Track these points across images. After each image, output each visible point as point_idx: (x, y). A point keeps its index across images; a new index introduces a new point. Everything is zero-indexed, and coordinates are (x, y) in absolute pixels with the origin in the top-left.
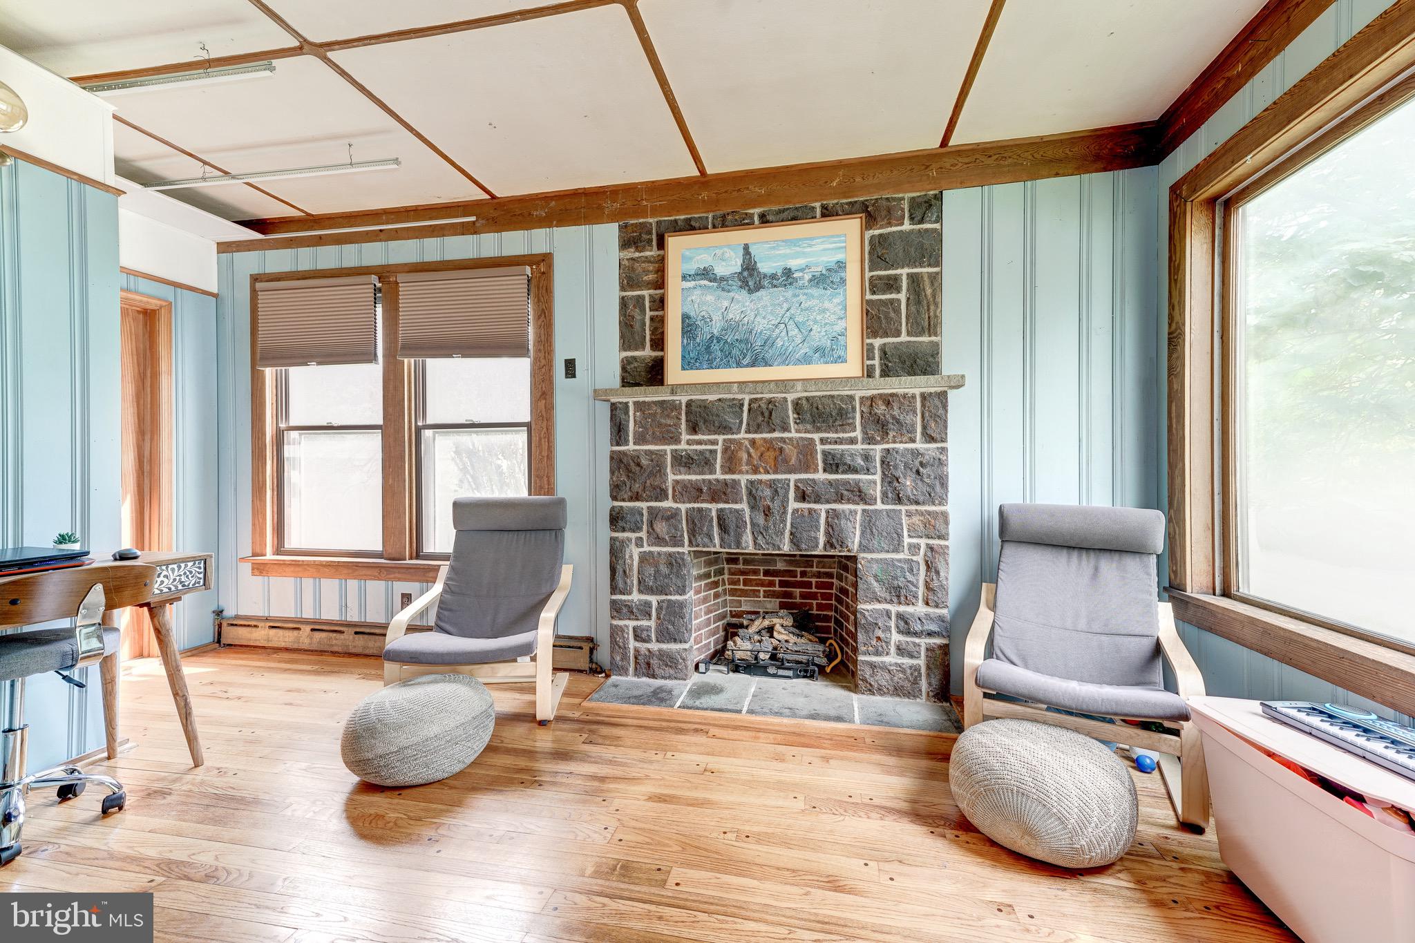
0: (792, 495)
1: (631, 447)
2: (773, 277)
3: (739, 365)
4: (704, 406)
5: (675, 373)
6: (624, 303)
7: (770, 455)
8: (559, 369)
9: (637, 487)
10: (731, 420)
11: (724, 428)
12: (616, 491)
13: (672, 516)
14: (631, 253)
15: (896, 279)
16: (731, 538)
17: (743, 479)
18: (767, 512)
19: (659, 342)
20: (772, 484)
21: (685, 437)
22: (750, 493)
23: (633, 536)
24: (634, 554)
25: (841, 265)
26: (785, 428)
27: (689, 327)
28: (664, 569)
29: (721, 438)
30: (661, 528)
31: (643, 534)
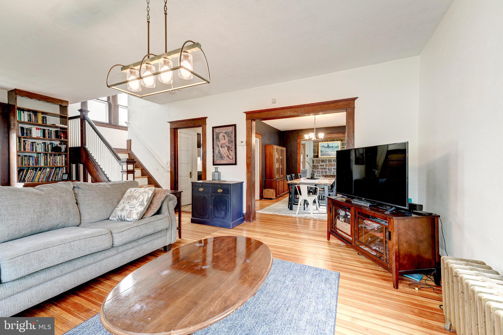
0: (333, 169)
1: (315, 164)
2: (331, 147)
3: (327, 156)
4: (323, 160)
5: (320, 156)
6: (314, 149)
8: (306, 156)
9: (315, 168)
10: (326, 161)
11: (325, 162)
12: (313, 169)
13: (319, 171)
14: (314, 144)
15: (344, 147)
16: (326, 173)
17: (327, 167)
18: (330, 171)
19: (318, 153)
20: (330, 168)
21: (321, 163)
22: (328, 169)
25: (338, 146)
26: (332, 162)
27: (321, 152)
29: (325, 163)
30: (318, 172)
31: (316, 173)
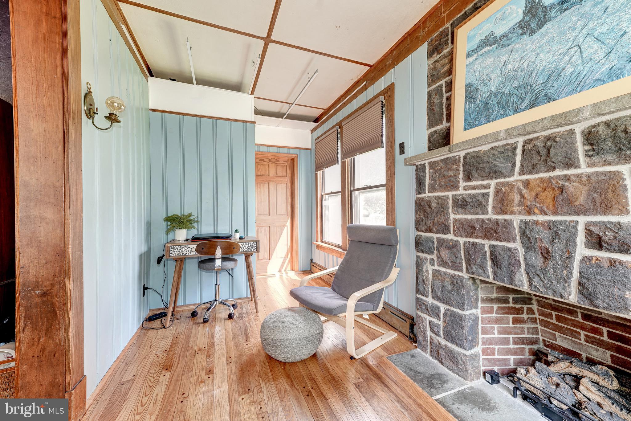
0: (581, 240)
1: (427, 195)
3: (516, 110)
4: (477, 157)
5: (458, 135)
6: (430, 95)
7: (549, 194)
8: (397, 151)
9: (429, 223)
10: (501, 164)
11: (495, 173)
12: (418, 225)
13: (453, 246)
14: (436, 57)
16: (504, 273)
17: (516, 220)
18: (546, 255)
20: (550, 226)
21: (462, 184)
22: (523, 234)
23: (429, 257)
24: (429, 269)
26: (571, 163)
27: (470, 94)
28: (449, 287)
29: (493, 183)
30: (445, 254)
31: (434, 257)
